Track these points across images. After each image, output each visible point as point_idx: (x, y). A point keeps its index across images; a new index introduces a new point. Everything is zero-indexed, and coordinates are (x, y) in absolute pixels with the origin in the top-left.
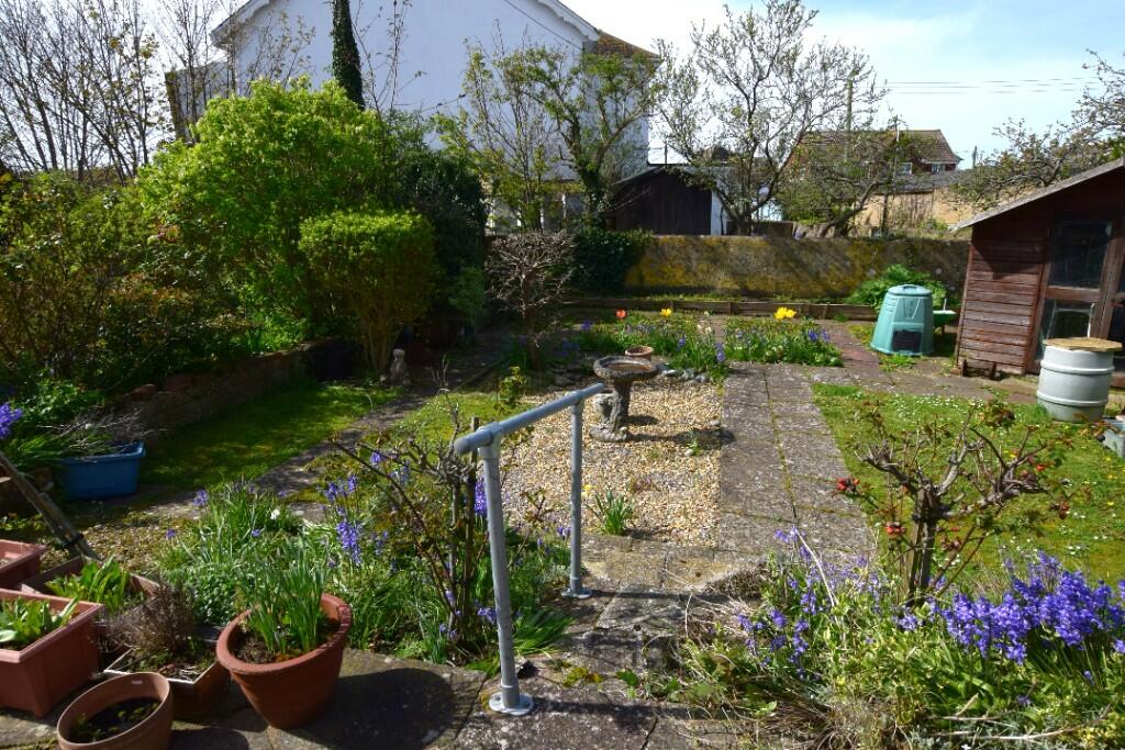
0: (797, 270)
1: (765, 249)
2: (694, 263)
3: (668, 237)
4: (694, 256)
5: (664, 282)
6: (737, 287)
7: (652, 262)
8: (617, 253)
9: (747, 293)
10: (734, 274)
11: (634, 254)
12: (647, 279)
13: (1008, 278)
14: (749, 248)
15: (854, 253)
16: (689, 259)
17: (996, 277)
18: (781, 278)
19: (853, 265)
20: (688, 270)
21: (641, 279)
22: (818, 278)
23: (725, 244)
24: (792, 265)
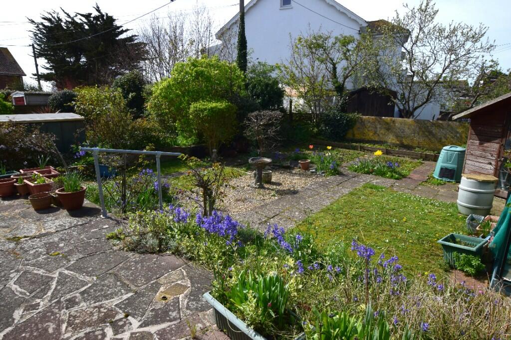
0: (430, 137)
1: (414, 125)
2: (378, 129)
3: (367, 117)
4: (379, 126)
5: (364, 137)
6: (398, 142)
7: (359, 128)
8: (343, 123)
9: (402, 146)
10: (397, 137)
11: (351, 124)
12: (356, 135)
13: (485, 145)
14: (405, 124)
15: (462, 130)
16: (376, 128)
17: (481, 144)
18: (421, 140)
19: (461, 136)
20: (375, 133)
21: (354, 135)
22: (440, 141)
23: (394, 121)
24: (427, 133)
